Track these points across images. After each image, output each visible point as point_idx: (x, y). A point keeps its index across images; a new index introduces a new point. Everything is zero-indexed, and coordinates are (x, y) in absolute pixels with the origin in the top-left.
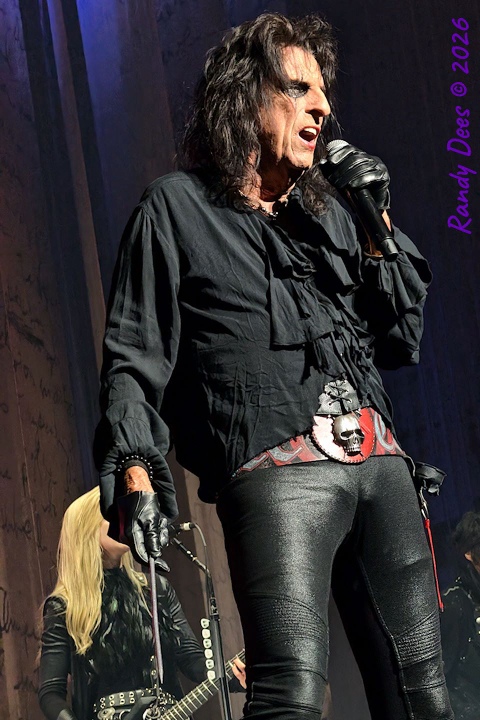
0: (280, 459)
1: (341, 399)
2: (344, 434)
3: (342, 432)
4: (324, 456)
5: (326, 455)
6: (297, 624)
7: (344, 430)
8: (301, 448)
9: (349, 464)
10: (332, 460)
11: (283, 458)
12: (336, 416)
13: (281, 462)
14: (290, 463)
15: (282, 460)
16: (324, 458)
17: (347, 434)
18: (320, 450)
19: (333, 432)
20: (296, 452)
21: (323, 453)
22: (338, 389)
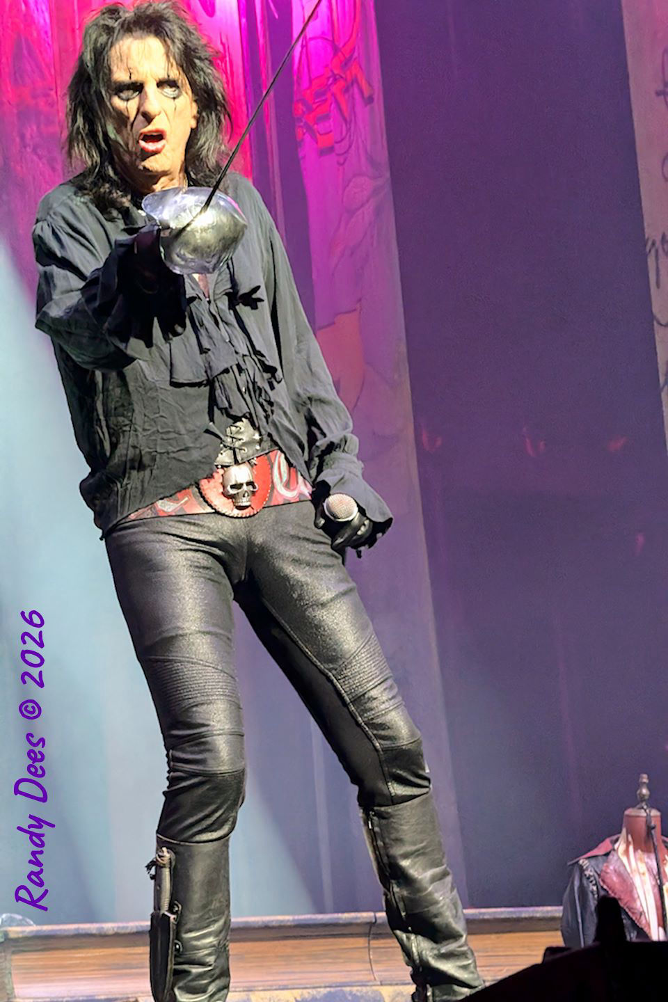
0: (163, 509)
2: (232, 487)
3: (231, 484)
4: (210, 508)
5: (213, 509)
6: (204, 686)
7: (233, 483)
8: (186, 499)
9: (237, 518)
10: (217, 513)
11: (167, 507)
12: (227, 467)
13: (163, 511)
14: (174, 514)
15: (165, 510)
16: (209, 510)
17: (237, 486)
18: (206, 502)
19: (222, 484)
20: (182, 502)
21: (210, 506)
22: (233, 438)
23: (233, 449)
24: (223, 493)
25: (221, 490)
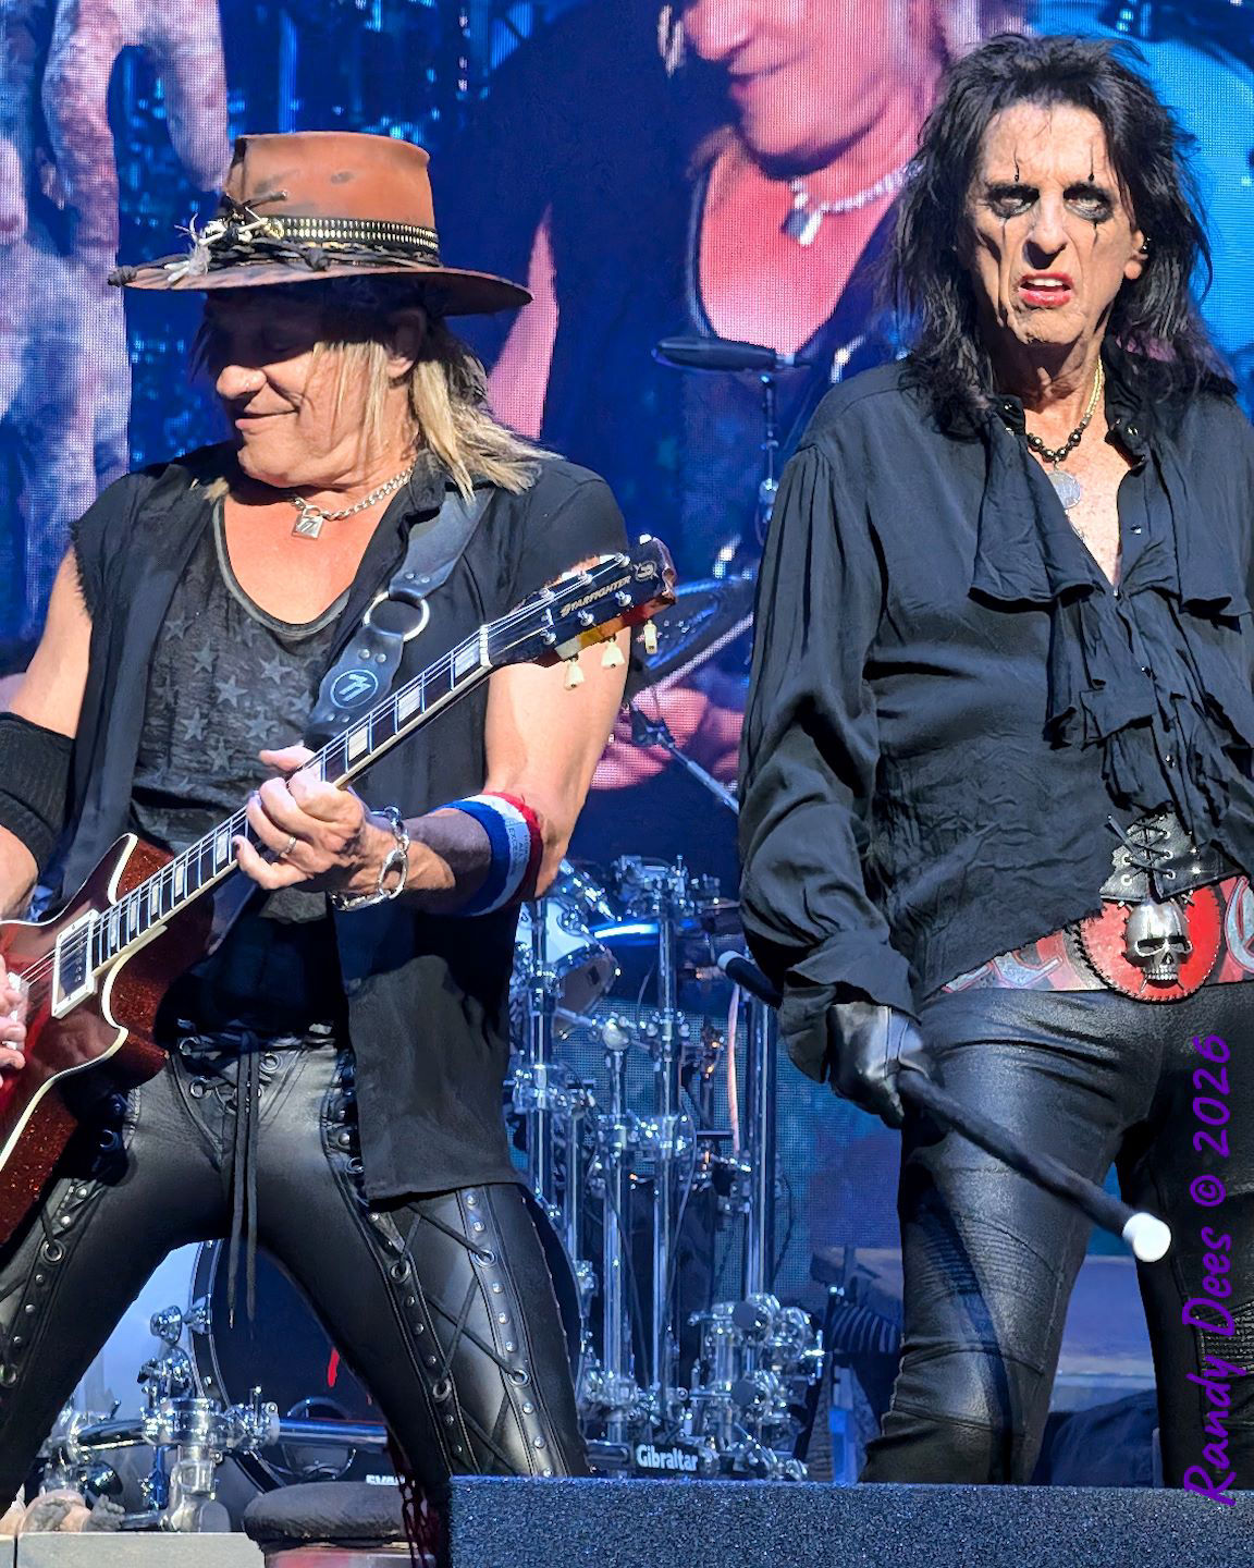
0: (1011, 978)
1: (1152, 870)
2: (1143, 944)
3: (1140, 939)
4: (1097, 980)
5: (1104, 983)
7: (1145, 937)
8: (1056, 962)
9: (1149, 1002)
10: (1111, 991)
11: (1017, 977)
12: (1134, 904)
15: (1015, 980)
16: (1095, 984)
17: (1154, 942)
18: (1091, 967)
19: (1123, 937)
20: (1046, 968)
21: (1098, 976)
22: (1148, 850)
23: (1150, 872)
24: (1123, 954)
25: (1121, 949)
